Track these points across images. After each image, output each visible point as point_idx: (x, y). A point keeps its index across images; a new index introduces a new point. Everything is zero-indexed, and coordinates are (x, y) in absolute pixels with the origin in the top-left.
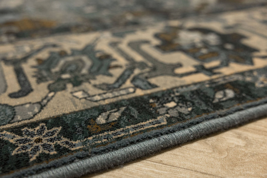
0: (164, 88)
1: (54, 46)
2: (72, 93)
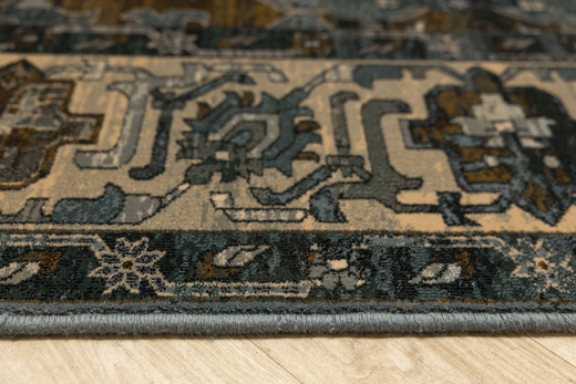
0: (352, 228)
1: (243, 79)
2: (212, 193)
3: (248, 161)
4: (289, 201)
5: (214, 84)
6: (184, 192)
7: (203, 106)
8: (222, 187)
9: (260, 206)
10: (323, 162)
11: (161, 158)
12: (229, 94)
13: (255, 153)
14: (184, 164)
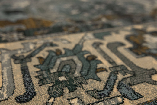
0: (149, 100)
1: (52, 45)
2: (68, 99)
3: (76, 78)
4: (109, 93)
5: (40, 49)
6: (53, 103)
7: (40, 58)
8: (72, 95)
9: (98, 100)
10: (109, 71)
11: (31, 87)
12: (50, 51)
13: (77, 74)
14: (45, 88)
